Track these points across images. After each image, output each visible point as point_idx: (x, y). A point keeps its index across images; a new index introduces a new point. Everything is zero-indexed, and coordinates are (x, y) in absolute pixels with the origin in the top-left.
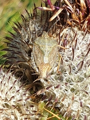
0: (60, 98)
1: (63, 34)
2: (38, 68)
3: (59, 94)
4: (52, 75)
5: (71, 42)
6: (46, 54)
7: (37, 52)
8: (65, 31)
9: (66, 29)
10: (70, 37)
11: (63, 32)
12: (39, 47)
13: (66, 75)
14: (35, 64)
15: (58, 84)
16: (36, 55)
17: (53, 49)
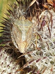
0: (42, 70)
1: (42, 16)
2: (17, 45)
3: (40, 67)
4: (34, 51)
5: (48, 23)
6: (24, 33)
7: (16, 32)
8: (43, 13)
9: (44, 12)
10: (48, 18)
11: (41, 14)
12: (18, 27)
13: (45, 50)
14: (14, 42)
15: (39, 58)
16: (15, 34)
17: (29, 29)
